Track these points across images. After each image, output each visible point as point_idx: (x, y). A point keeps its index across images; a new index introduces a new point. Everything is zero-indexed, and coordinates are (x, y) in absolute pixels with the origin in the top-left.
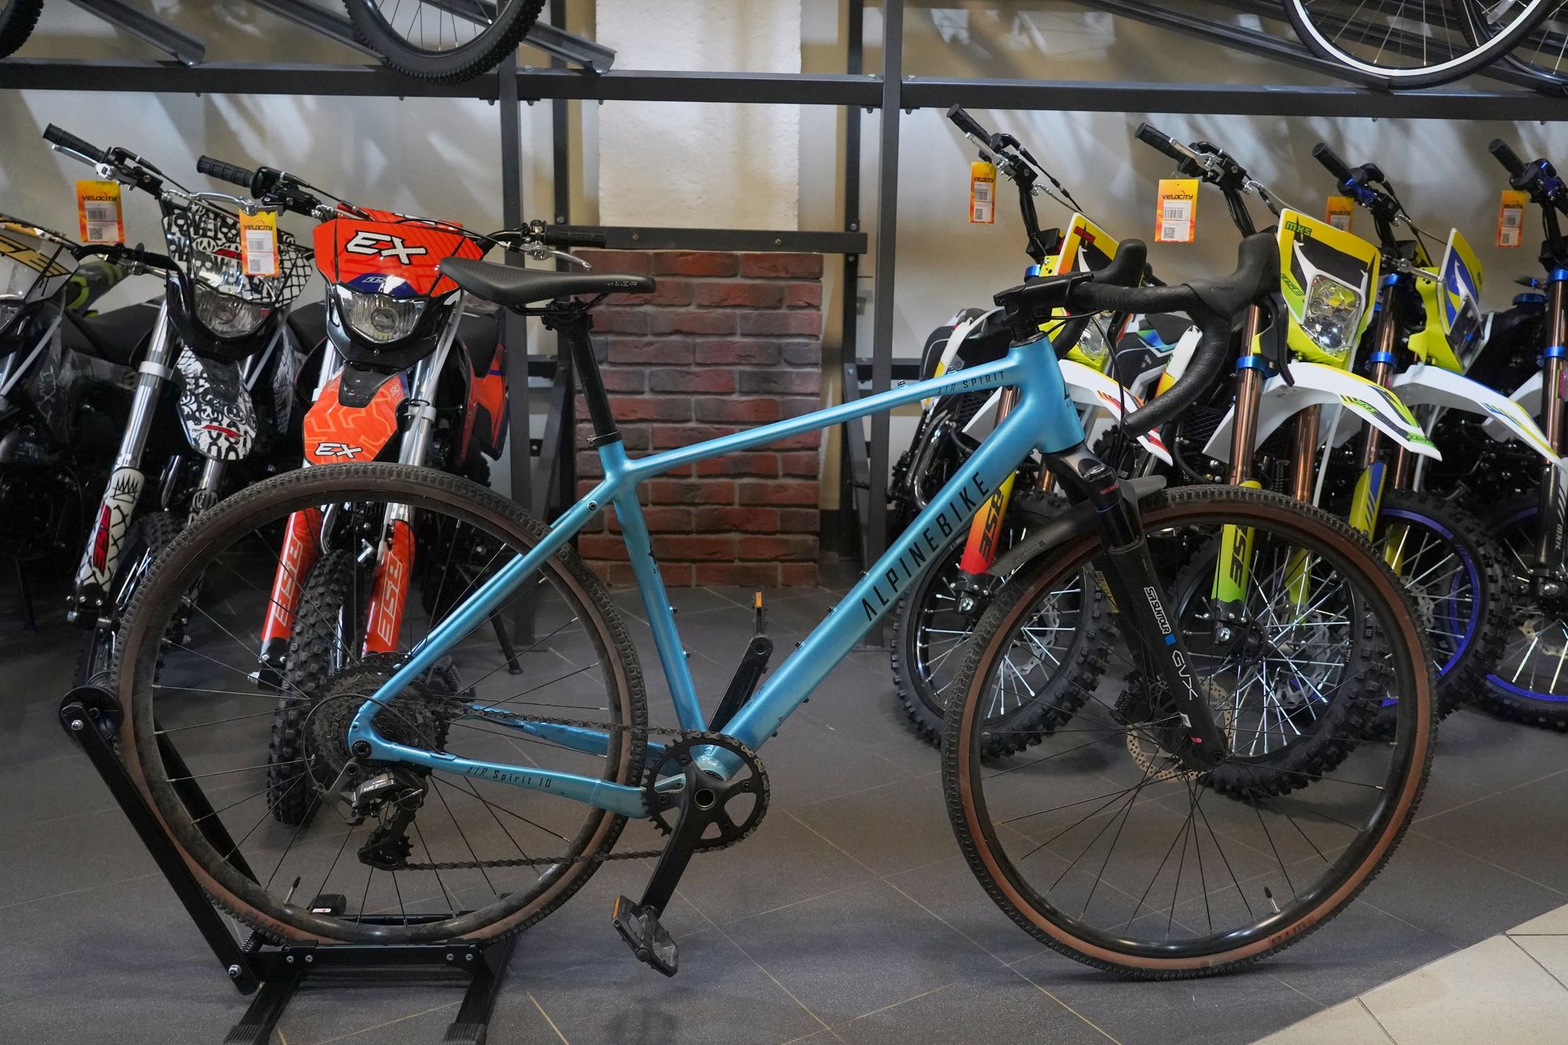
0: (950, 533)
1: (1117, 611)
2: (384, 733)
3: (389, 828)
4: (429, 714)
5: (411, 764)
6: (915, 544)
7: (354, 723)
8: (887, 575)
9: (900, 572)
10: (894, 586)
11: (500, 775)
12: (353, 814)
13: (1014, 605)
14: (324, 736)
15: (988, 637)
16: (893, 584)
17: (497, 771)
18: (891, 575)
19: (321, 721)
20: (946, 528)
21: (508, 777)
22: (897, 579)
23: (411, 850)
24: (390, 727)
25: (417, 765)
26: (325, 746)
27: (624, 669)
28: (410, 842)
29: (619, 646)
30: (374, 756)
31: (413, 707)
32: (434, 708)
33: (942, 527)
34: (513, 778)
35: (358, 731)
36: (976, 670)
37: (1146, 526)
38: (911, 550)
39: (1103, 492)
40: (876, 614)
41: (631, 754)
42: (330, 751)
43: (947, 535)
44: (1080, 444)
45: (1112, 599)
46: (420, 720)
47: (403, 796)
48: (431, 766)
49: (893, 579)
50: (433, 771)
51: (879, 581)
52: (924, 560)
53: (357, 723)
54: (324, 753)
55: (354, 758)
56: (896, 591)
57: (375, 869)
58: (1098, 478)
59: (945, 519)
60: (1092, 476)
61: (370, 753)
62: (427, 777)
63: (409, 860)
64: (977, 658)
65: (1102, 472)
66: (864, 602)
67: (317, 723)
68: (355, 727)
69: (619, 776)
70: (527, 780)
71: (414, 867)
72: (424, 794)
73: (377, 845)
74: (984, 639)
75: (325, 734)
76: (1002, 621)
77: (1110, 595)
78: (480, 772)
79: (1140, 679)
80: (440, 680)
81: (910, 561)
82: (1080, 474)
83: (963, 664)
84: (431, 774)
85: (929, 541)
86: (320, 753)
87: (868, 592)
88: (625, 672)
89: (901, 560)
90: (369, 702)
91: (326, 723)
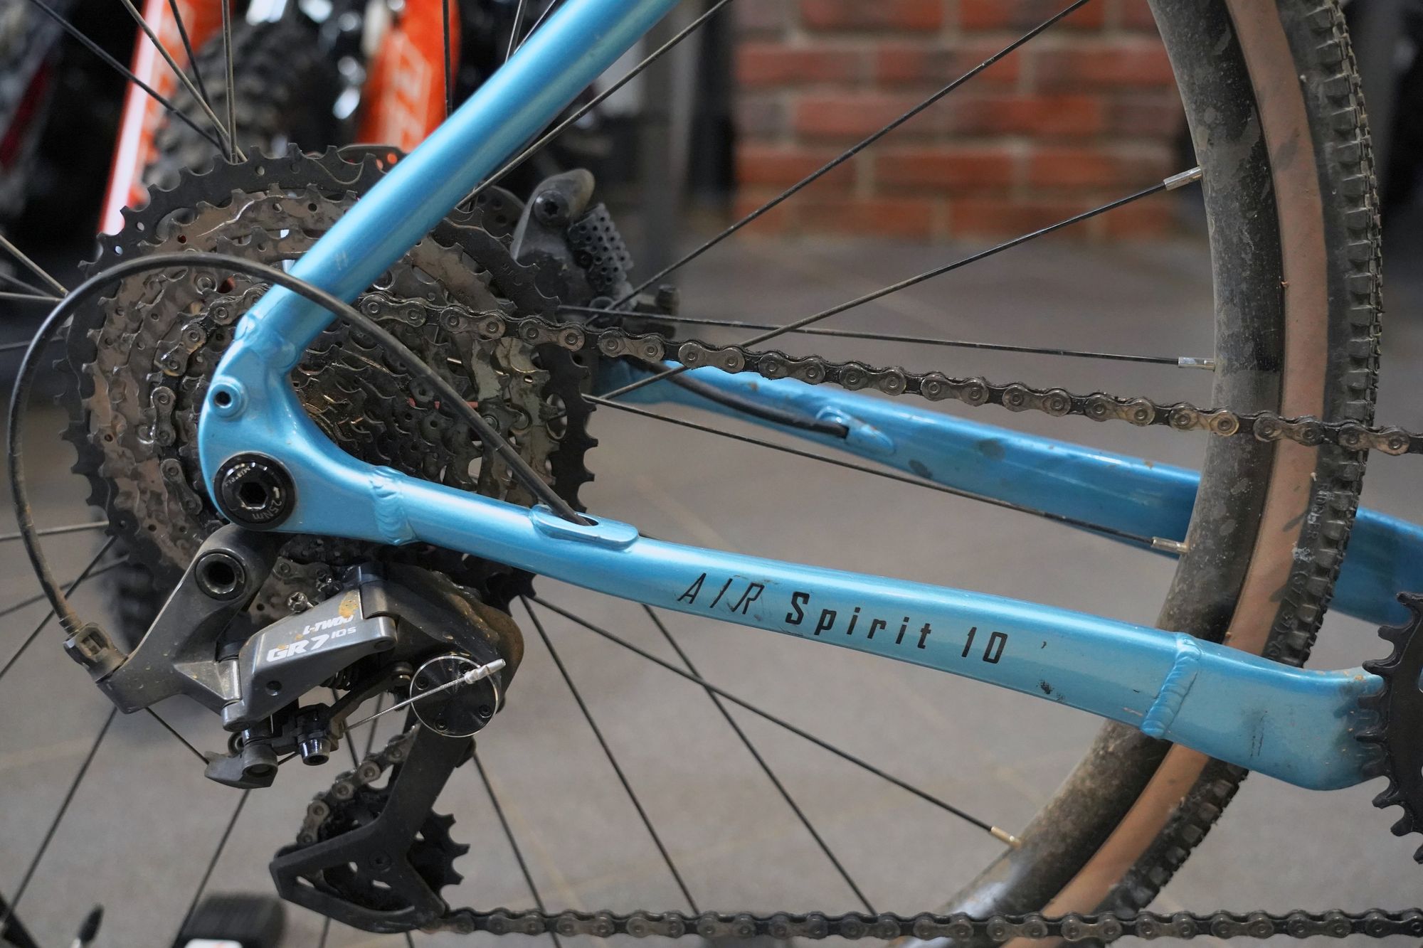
2: (346, 429)
3: (381, 782)
4: (522, 365)
5: (455, 554)
7: (220, 379)
11: (812, 612)
12: (235, 748)
14: (129, 441)
17: (801, 596)
19: (115, 382)
21: (843, 619)
23: (458, 865)
24: (371, 406)
25: (477, 562)
26: (136, 475)
27: (1326, 185)
28: (456, 835)
29: (1319, 86)
30: (305, 520)
31: (460, 329)
32: (544, 337)
34: (864, 623)
35: (234, 417)
41: (1305, 541)
42: (157, 497)
46: (489, 386)
47: (424, 683)
48: (528, 565)
50: (538, 584)
53: (231, 383)
54: (137, 505)
55: (230, 528)
57: (335, 925)
61: (288, 506)
62: (516, 604)
63: (452, 897)
67: (103, 389)
68: (222, 397)
69: (1240, 622)
70: (914, 631)
71: (470, 921)
72: (507, 674)
73: (337, 841)
75: (134, 430)
78: (733, 596)
80: (555, 249)
84: (531, 594)
86: (119, 501)
88: (1328, 200)
90: (278, 294)
91: (133, 391)
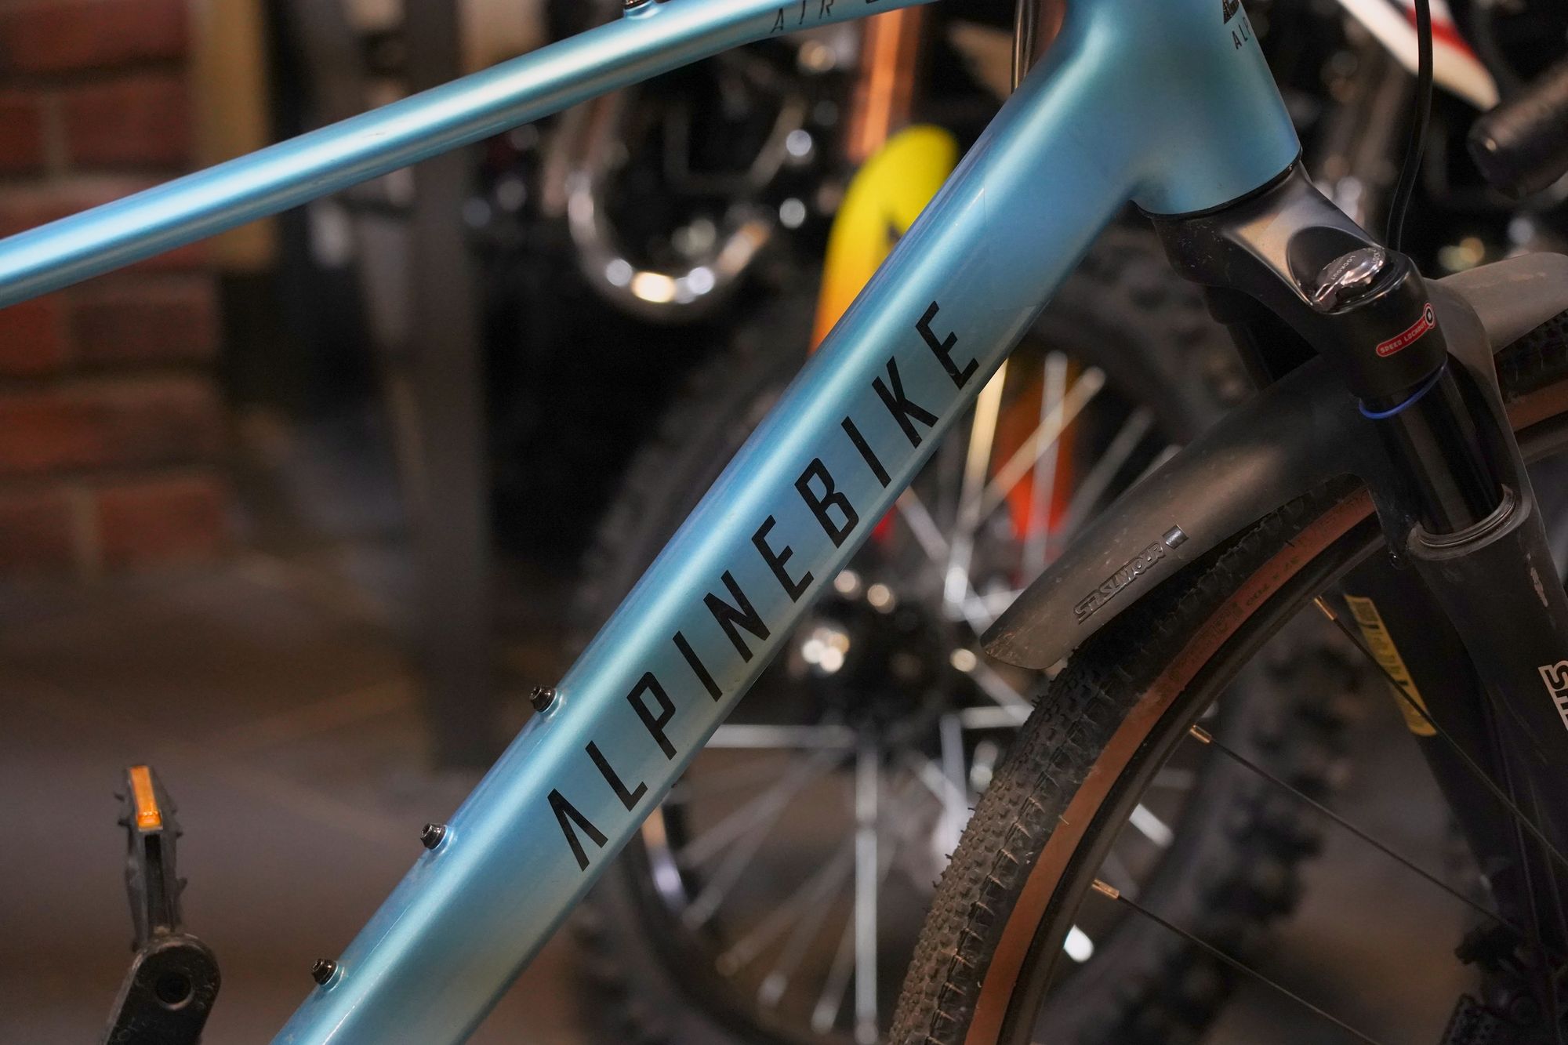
0: (848, 529)
1: (1427, 730)
6: (727, 578)
8: (634, 697)
9: (680, 683)
10: (662, 740)
13: (1090, 762)
15: (1006, 883)
16: (656, 728)
18: (648, 697)
20: (834, 512)
22: (669, 710)
33: (819, 509)
36: (971, 1006)
37: (1526, 434)
38: (711, 601)
39: (1385, 349)
40: (600, 840)
43: (838, 537)
44: (1286, 173)
45: (1412, 690)
49: (656, 710)
51: (606, 719)
52: (762, 632)
56: (670, 752)
58: (1365, 300)
59: (829, 482)
60: (1344, 295)
64: (974, 961)
65: (1377, 278)
66: (558, 803)
74: (994, 891)
76: (1053, 821)
77: (1403, 675)
79: (1518, 953)
81: (711, 640)
82: (1296, 286)
83: (926, 984)
85: (777, 564)
87: (566, 768)
89: (679, 640)
